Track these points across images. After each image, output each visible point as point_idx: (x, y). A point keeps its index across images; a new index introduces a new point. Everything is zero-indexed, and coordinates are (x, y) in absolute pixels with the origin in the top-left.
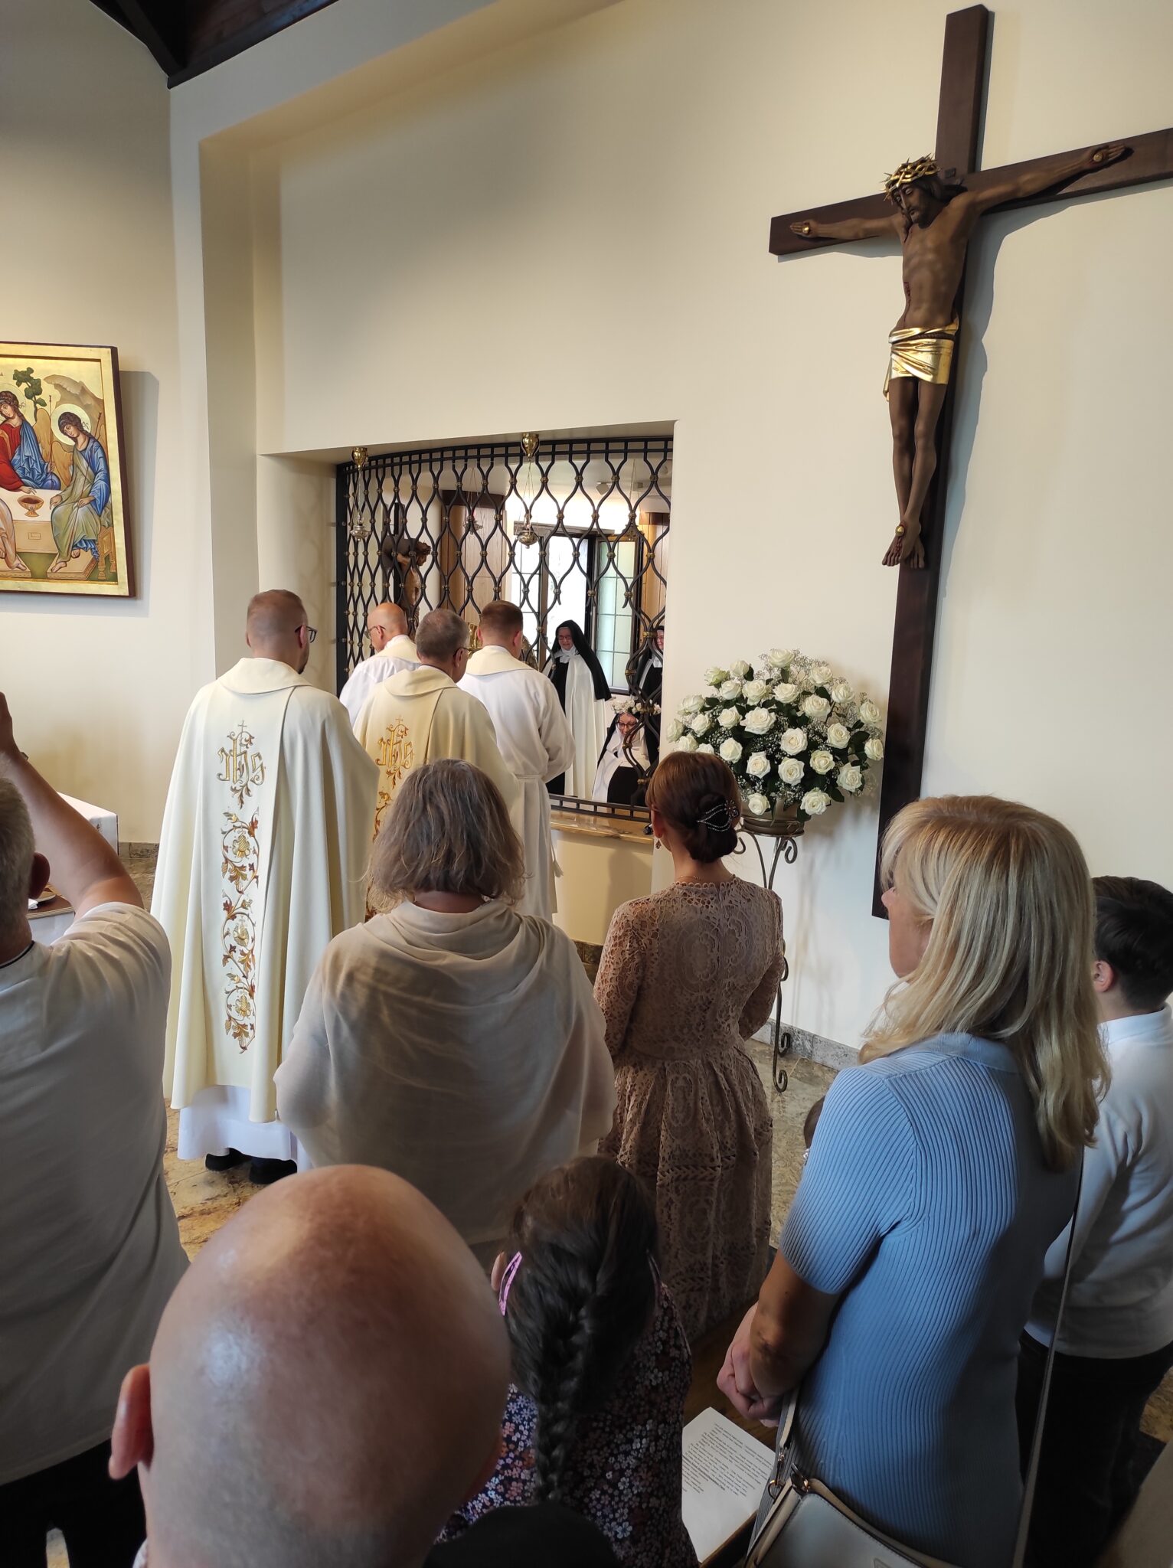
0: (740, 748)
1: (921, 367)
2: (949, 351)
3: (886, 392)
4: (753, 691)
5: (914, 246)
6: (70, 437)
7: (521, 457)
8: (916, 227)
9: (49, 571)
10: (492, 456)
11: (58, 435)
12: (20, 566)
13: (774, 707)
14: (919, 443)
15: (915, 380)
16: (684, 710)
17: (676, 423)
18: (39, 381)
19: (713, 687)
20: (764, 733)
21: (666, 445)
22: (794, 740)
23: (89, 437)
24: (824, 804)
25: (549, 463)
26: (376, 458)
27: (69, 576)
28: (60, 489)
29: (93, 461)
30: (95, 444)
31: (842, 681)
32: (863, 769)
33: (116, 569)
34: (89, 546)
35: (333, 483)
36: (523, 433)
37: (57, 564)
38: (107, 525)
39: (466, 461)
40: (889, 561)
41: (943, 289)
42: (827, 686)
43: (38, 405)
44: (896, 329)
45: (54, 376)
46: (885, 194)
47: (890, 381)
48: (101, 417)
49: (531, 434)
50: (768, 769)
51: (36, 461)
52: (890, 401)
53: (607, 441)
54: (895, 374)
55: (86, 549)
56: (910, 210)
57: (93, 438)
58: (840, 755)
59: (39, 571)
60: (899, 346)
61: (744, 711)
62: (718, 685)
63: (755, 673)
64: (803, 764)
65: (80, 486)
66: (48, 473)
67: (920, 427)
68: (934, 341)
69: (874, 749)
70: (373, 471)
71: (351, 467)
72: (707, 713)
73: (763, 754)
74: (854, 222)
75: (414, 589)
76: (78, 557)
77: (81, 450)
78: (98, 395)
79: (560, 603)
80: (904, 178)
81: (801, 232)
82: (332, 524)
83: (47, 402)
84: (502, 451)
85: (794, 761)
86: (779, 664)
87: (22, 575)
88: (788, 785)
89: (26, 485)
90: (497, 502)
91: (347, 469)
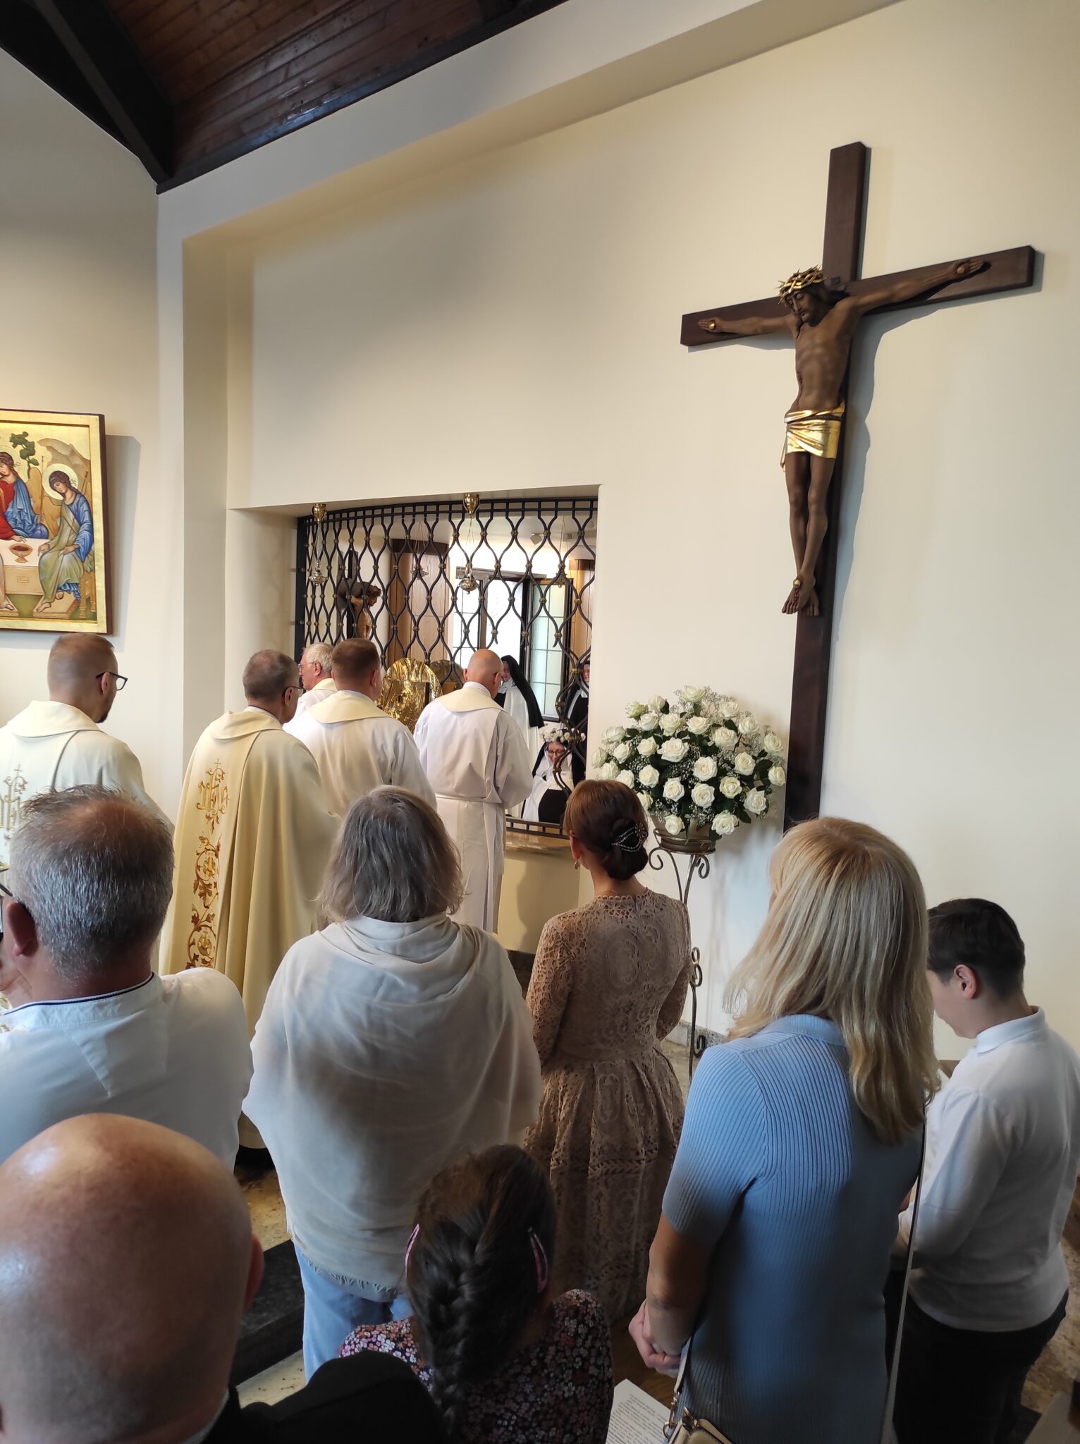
0: (657, 774)
1: (813, 444)
2: (837, 430)
3: (784, 464)
4: (669, 723)
5: (805, 341)
6: (59, 492)
7: (463, 513)
8: (806, 326)
9: (35, 611)
10: (437, 513)
11: (49, 491)
12: (9, 606)
13: (687, 737)
14: (812, 509)
15: (808, 454)
16: (608, 739)
17: (600, 487)
18: (33, 443)
19: (633, 719)
20: (678, 760)
21: (592, 505)
22: (705, 767)
23: (76, 492)
24: (733, 825)
25: (489, 518)
26: (334, 513)
27: (53, 616)
28: (47, 538)
29: (79, 513)
30: (82, 499)
31: (748, 714)
32: (767, 793)
33: (96, 609)
34: (72, 589)
35: (294, 534)
36: (464, 494)
37: (42, 605)
38: (89, 570)
39: (414, 516)
40: (788, 609)
41: (830, 378)
42: (734, 720)
43: (31, 465)
44: (790, 411)
45: (47, 440)
46: (777, 299)
47: (786, 455)
48: (88, 475)
49: (472, 495)
50: (683, 793)
51: (27, 514)
52: (786, 472)
53: (539, 500)
54: (791, 450)
55: (69, 592)
56: (801, 312)
57: (80, 493)
58: (746, 781)
59: (25, 611)
60: (793, 425)
61: (660, 741)
62: (638, 718)
63: (670, 707)
64: (713, 789)
65: (67, 536)
66: (37, 524)
67: (812, 495)
68: (824, 421)
69: (776, 775)
70: (331, 524)
71: (311, 520)
72: (628, 742)
73: (677, 780)
74: (753, 320)
75: (365, 627)
76: (61, 599)
77: (68, 504)
78: (86, 456)
79: (497, 643)
80: (795, 285)
81: (708, 327)
82: (293, 570)
83: (40, 462)
84: (446, 508)
85: (705, 786)
86: (691, 699)
87: (10, 614)
88: (701, 808)
89: (17, 534)
90: (441, 550)
91: (307, 521)
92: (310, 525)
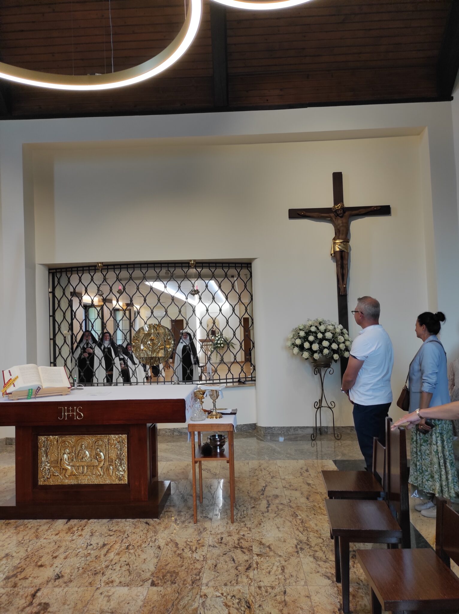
8: (338, 217)
15: (343, 251)
68: (346, 243)
74: (318, 213)
80: (340, 207)
81: (301, 214)
86: (317, 322)
91: (55, 271)
92: (56, 272)
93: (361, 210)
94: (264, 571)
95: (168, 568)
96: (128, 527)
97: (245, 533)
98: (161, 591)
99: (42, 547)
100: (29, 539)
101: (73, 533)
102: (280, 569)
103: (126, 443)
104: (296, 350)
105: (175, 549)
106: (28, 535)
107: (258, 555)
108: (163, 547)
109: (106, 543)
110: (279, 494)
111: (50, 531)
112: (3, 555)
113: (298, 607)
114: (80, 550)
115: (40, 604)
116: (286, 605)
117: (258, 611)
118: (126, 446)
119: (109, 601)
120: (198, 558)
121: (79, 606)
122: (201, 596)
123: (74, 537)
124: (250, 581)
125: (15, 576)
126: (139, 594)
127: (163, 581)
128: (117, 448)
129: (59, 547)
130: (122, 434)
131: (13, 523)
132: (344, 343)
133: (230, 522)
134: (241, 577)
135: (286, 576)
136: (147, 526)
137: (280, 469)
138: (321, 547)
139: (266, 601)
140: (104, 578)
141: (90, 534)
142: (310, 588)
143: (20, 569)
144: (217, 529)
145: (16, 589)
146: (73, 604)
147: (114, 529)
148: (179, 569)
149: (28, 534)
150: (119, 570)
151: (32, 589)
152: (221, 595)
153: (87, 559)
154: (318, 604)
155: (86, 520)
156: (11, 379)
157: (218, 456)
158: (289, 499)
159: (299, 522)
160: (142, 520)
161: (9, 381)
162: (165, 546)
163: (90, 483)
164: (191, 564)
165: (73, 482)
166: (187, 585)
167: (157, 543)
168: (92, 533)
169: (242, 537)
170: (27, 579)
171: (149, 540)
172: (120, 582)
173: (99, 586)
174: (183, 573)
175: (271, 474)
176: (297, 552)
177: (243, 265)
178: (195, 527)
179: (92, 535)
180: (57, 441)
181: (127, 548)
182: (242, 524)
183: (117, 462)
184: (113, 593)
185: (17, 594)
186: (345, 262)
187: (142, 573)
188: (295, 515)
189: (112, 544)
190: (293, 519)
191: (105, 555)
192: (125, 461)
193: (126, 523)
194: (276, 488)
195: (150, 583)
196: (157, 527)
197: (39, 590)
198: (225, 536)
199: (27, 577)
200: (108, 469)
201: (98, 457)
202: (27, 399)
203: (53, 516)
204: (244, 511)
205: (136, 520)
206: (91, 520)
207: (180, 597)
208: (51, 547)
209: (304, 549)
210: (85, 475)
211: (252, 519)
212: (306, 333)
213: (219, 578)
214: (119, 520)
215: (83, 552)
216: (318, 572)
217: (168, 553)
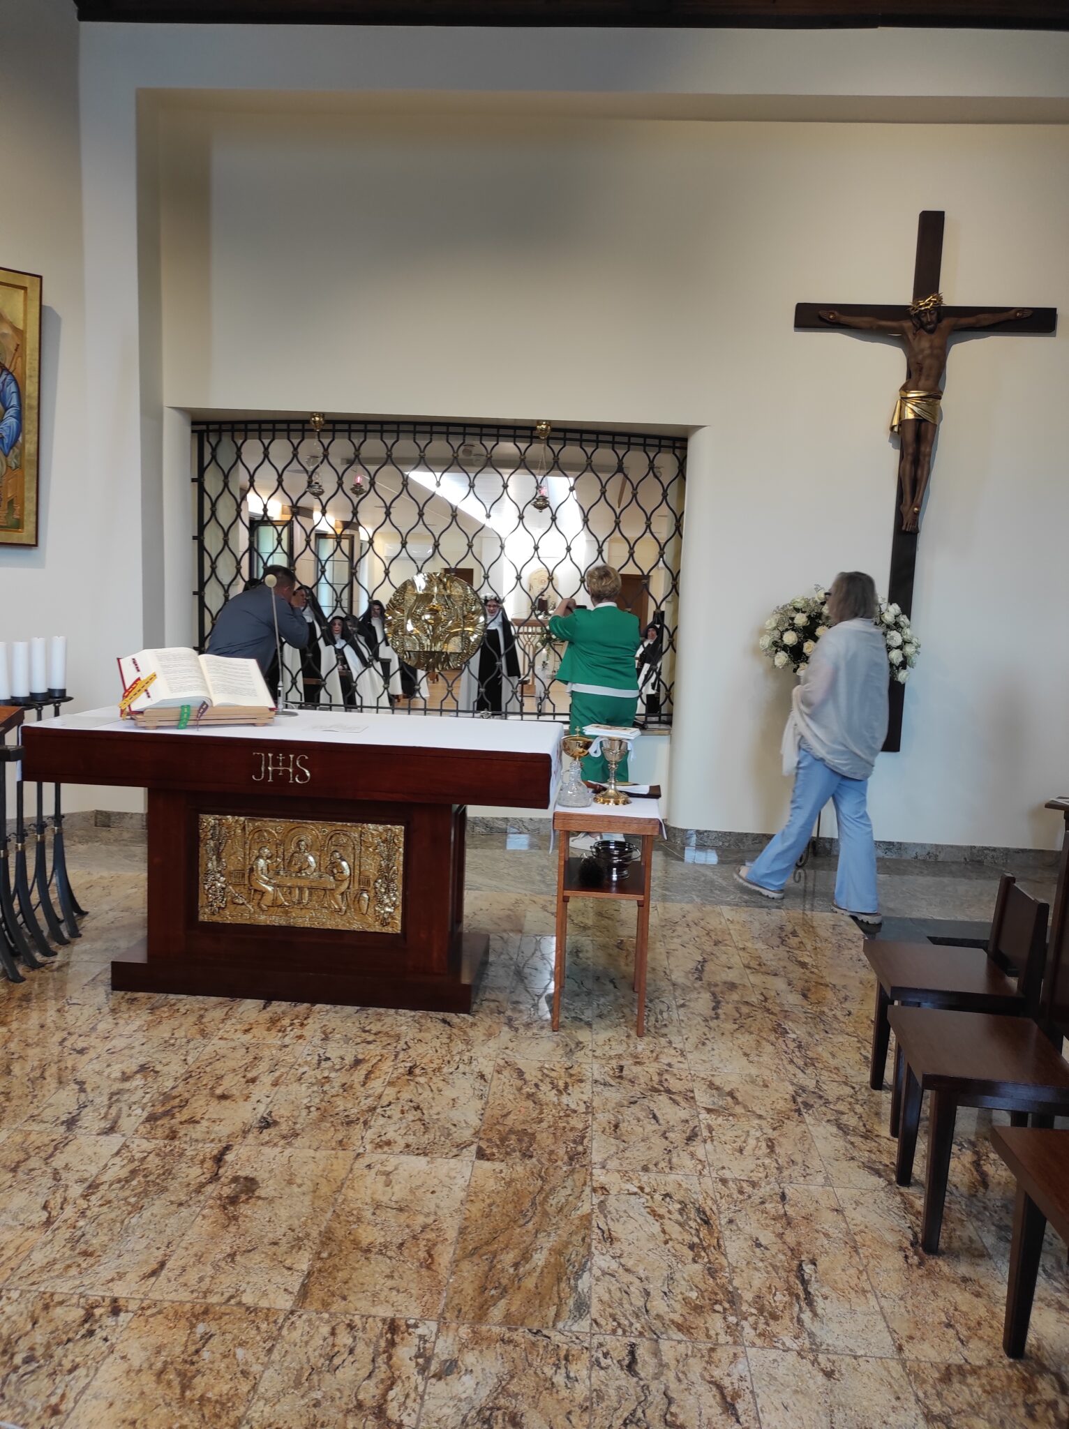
5: (925, 343)
8: (923, 332)
23: (3, 369)
29: (4, 395)
30: (9, 377)
38: (13, 466)
47: (899, 422)
48: (19, 348)
57: (7, 370)
74: (870, 319)
78: (21, 327)
81: (828, 317)
91: (204, 427)
92: (208, 431)
93: (981, 316)
94: (728, 1146)
95: (509, 1121)
96: (404, 1028)
97: (674, 1061)
98: (501, 1171)
99: (218, 1057)
100: (186, 1037)
101: (283, 1030)
102: (764, 1145)
103: (402, 845)
104: (781, 658)
105: (520, 1083)
106: (183, 1028)
107: (709, 1111)
108: (490, 1076)
109: (360, 1057)
110: (737, 981)
111: (229, 1022)
112: (135, 1068)
113: (817, 1231)
114: (305, 1069)
115: (235, 1179)
116: (789, 1224)
117: (727, 1233)
118: (401, 850)
119: (388, 1184)
120: (573, 1106)
121: (325, 1189)
122: (594, 1190)
123: (287, 1040)
124: (700, 1167)
125: (169, 1114)
126: (453, 1174)
127: (503, 1151)
128: (380, 854)
129: (255, 1058)
130: (393, 824)
131: (144, 1000)
132: (900, 648)
133: (633, 1033)
134: (679, 1155)
135: (780, 1161)
136: (448, 1028)
137: (731, 926)
138: (850, 1104)
139: (744, 1212)
140: (369, 1135)
141: (320, 1035)
142: (839, 1192)
143: (177, 1100)
144: (607, 1048)
145: (177, 1143)
146: (308, 1186)
147: (375, 1028)
148: (535, 1126)
149: (181, 1025)
150: (401, 1119)
151: (213, 1145)
152: (639, 1191)
153: (325, 1088)
154: (862, 1227)
155: (306, 1005)
156: (139, 679)
157: (614, 889)
158: (762, 994)
159: (792, 1045)
160: (432, 1014)
161: (135, 683)
162: (495, 1074)
163: (316, 925)
164: (560, 1118)
165: (276, 920)
166: (559, 1163)
167: (476, 1067)
168: (324, 1033)
169: (666, 1067)
170: (198, 1122)
171: (457, 1058)
172: (408, 1146)
173: (361, 1150)
174: (545, 1135)
175: (712, 934)
176: (798, 1111)
177: (664, 442)
178: (556, 1039)
179: (326, 1038)
180: (244, 829)
181: (410, 1072)
182: (663, 1041)
183: (378, 885)
184: (396, 1169)
185: (181, 1155)
186: (924, 449)
187: (454, 1129)
188: (780, 1031)
189: (375, 1061)
190: (777, 1038)
191: (364, 1084)
192: (398, 884)
193: (399, 1018)
194: (729, 968)
195: (474, 1152)
196: (471, 1033)
197: (228, 1148)
198: (627, 1062)
199: (197, 1118)
200: (358, 898)
201: (335, 871)
202: (177, 727)
203: (234, 990)
204: (661, 1012)
205: (419, 1013)
206: (318, 1007)
207: (547, 1188)
208: (238, 1059)
209: (812, 1106)
210: (305, 908)
211: (684, 1031)
212: (809, 617)
213: (627, 1154)
214: (382, 1010)
215: (312, 1074)
216: (853, 1158)
217: (503, 1087)
